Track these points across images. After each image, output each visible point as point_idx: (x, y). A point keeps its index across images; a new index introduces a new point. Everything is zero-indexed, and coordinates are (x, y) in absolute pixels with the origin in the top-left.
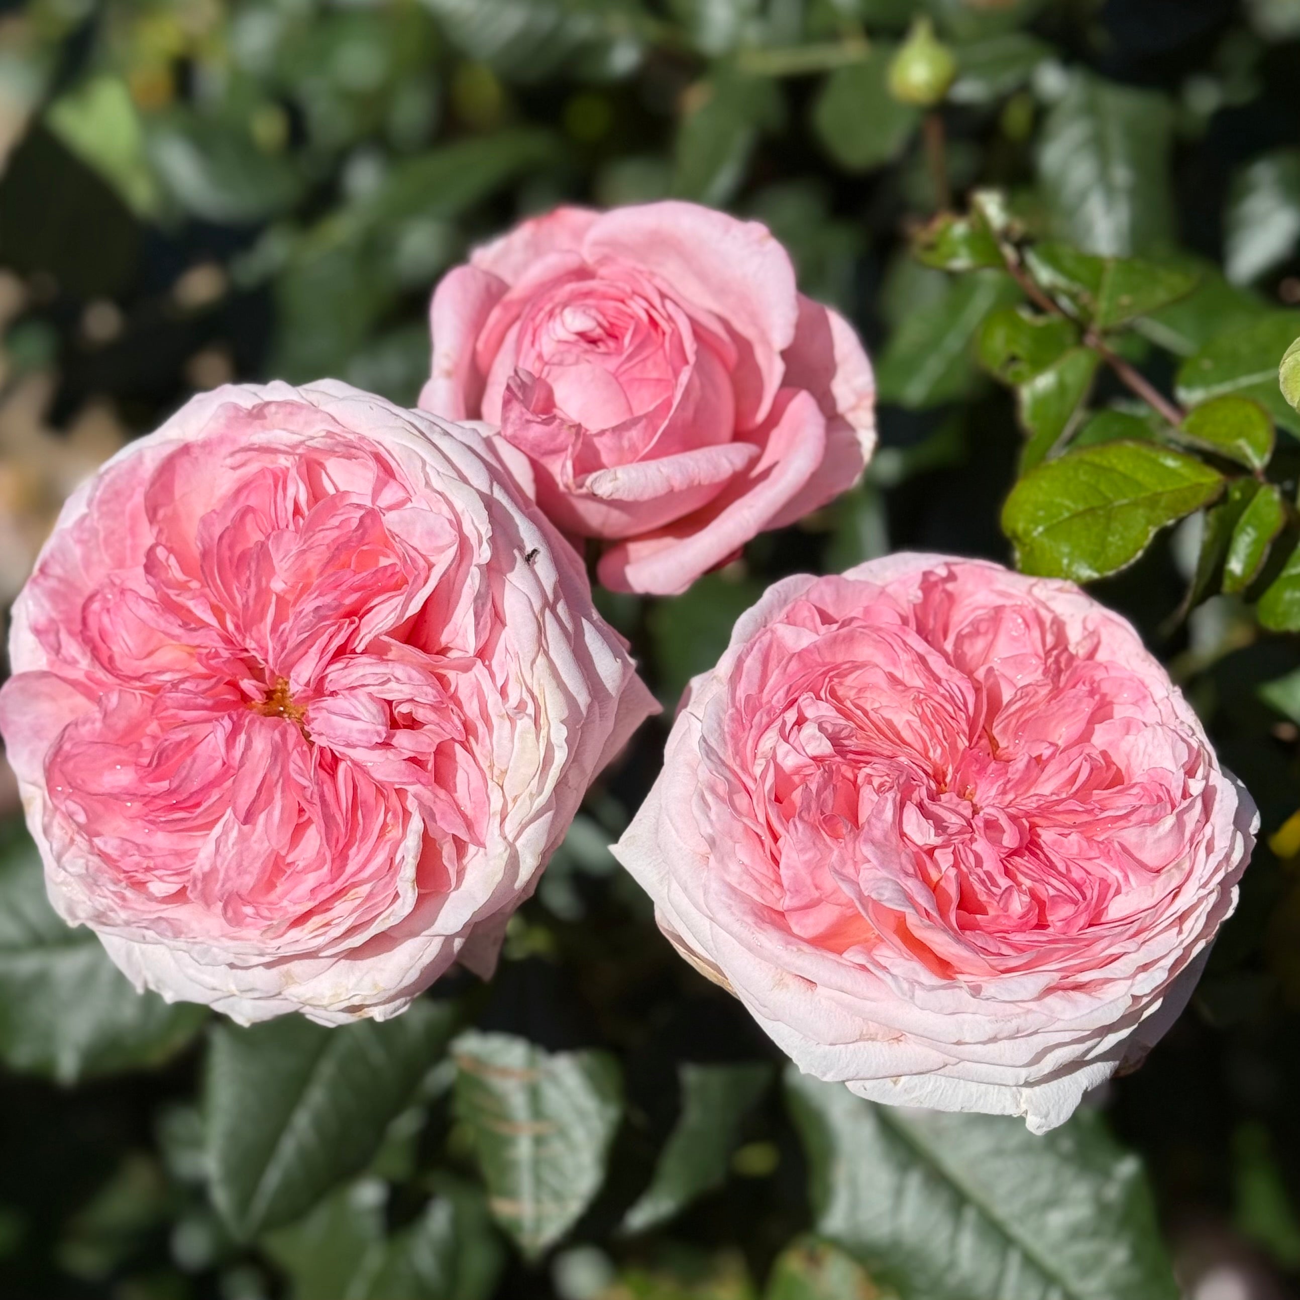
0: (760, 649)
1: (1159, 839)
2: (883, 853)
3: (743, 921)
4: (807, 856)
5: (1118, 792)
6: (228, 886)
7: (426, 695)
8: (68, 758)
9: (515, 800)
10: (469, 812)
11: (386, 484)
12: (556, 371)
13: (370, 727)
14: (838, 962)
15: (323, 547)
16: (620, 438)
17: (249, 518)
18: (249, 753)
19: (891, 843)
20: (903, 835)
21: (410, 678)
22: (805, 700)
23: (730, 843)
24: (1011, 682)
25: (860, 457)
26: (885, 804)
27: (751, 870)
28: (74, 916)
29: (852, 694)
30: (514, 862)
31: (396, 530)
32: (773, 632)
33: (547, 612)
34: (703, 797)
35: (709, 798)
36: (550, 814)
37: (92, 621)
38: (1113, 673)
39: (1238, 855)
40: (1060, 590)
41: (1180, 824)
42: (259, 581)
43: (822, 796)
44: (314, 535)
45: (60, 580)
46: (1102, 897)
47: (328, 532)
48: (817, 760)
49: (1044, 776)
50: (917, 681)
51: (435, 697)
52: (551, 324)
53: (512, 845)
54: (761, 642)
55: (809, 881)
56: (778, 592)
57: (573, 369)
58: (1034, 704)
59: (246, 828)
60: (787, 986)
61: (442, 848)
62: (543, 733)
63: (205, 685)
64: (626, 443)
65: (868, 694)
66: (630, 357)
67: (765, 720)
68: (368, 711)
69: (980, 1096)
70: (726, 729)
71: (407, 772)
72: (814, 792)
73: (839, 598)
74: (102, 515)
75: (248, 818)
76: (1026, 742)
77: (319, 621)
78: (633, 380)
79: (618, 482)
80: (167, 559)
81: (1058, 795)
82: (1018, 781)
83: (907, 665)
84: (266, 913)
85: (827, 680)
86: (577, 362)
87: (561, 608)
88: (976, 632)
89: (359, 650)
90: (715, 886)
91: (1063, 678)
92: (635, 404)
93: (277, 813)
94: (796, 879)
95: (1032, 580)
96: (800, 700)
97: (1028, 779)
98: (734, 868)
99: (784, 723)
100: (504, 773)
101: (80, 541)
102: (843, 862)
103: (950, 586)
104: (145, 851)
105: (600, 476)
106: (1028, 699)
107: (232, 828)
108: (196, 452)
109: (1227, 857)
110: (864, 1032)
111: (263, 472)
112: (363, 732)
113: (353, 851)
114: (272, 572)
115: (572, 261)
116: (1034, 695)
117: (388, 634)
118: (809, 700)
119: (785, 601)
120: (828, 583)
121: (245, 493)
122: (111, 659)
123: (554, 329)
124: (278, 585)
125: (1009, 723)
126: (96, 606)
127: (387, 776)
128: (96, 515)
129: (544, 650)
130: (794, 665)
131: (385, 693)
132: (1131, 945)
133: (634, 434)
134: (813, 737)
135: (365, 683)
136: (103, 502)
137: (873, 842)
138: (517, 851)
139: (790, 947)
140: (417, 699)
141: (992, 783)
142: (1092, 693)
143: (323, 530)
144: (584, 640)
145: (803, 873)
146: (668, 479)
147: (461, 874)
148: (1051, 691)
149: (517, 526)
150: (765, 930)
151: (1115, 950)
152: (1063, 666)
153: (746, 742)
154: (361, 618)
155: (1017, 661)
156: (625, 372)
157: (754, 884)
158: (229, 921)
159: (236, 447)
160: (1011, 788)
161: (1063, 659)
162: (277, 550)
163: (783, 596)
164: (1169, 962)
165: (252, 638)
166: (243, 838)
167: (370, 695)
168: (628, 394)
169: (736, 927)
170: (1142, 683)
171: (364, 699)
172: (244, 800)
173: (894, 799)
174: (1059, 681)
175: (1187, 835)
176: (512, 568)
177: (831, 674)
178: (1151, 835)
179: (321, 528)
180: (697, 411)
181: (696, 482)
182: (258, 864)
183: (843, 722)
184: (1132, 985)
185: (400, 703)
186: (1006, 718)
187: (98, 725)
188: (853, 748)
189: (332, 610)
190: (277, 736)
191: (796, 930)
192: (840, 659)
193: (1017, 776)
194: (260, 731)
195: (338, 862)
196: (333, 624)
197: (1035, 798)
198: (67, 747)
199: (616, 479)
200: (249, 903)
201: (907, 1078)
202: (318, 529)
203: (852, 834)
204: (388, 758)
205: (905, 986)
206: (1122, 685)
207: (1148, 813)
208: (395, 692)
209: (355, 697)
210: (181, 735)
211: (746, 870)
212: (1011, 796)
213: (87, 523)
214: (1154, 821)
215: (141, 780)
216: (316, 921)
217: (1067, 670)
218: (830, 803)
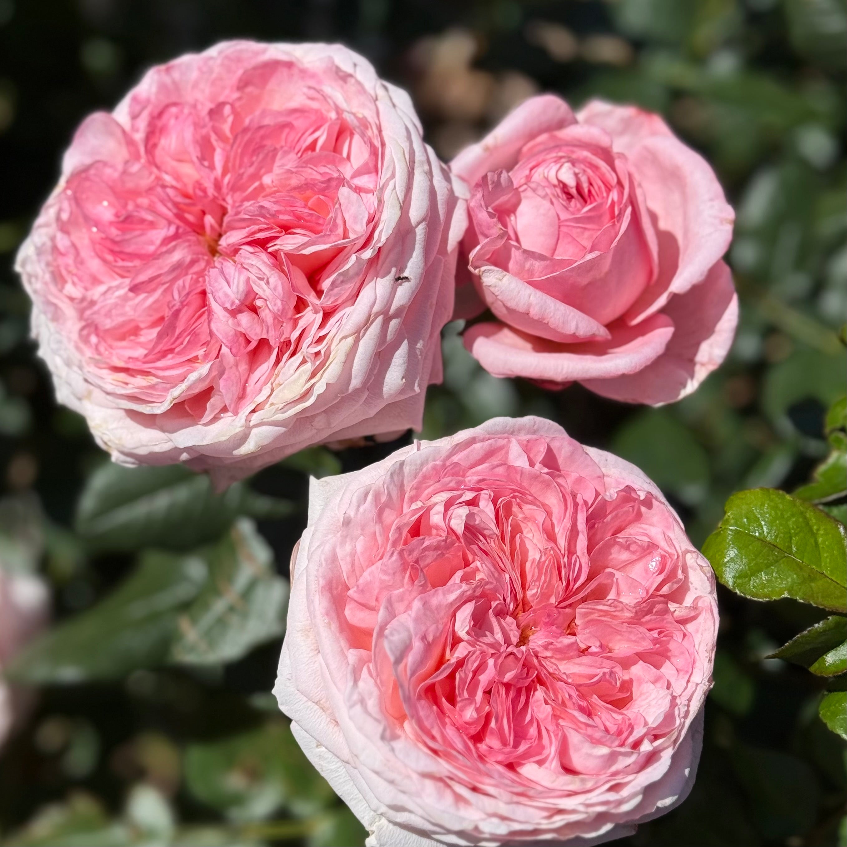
0: (491, 445)
1: (590, 755)
2: (425, 614)
3: (318, 580)
4: (385, 578)
5: (607, 708)
6: (95, 317)
7: (275, 305)
8: (87, 179)
9: (272, 404)
10: (249, 390)
11: (369, 172)
12: (529, 193)
13: (233, 296)
14: (342, 650)
15: (303, 179)
16: (526, 259)
17: (286, 130)
18: (167, 255)
19: (438, 613)
20: (454, 616)
21: (275, 289)
22: (485, 494)
23: (359, 532)
24: (618, 594)
25: (678, 394)
26: (457, 590)
27: (356, 558)
28: (23, 265)
29: (520, 516)
30: (243, 438)
31: (342, 200)
32: (509, 442)
33: (380, 319)
34: (366, 494)
35: (370, 497)
36: (282, 430)
37: (165, 117)
38: (686, 643)
39: (626, 807)
40: (701, 567)
41: (612, 757)
42: (260, 169)
43: (426, 553)
44: (305, 167)
45: (174, 83)
46: (526, 756)
47: (315, 173)
48: (451, 531)
49: (578, 660)
50: (562, 542)
51: (278, 310)
52: (552, 164)
53: (250, 428)
54: (496, 441)
55: (376, 592)
56: (535, 422)
57: (539, 199)
58: (615, 616)
59: (131, 294)
60: (308, 636)
61: (214, 396)
62: (313, 381)
63: (179, 199)
64: (527, 266)
65: (530, 524)
66: (577, 220)
67: (452, 484)
68: (238, 286)
69: (355, 799)
70: (424, 469)
71: (230, 338)
72: (424, 545)
73: (571, 457)
74: (222, 65)
75: (135, 289)
76: (590, 632)
77: (259, 216)
78: (568, 235)
79: (500, 282)
80: (228, 116)
81: (567, 677)
82: (557, 648)
83: (564, 528)
84: (102, 349)
85: (512, 495)
86: (544, 197)
87: (394, 324)
88: (627, 547)
89: (270, 250)
90: (328, 548)
91: (648, 618)
92: (559, 250)
93: (151, 300)
94: (368, 584)
95: (692, 549)
96: (483, 492)
97: (565, 653)
98: (348, 548)
99: (460, 496)
100: (280, 385)
101: (200, 69)
102: (401, 599)
103: (643, 509)
104: (79, 262)
105: (493, 271)
106: (614, 609)
107: (123, 288)
108: (295, 71)
109: (620, 803)
110: (321, 702)
111: (317, 111)
112: (226, 295)
113: (170, 356)
114: (270, 171)
115: (604, 141)
116: (619, 611)
117: (286, 254)
118: (487, 496)
119: (535, 432)
120: (570, 444)
121: (297, 115)
122: (155, 146)
123: (551, 168)
124: (267, 180)
125: (591, 613)
126: (174, 110)
127: (217, 330)
128: (219, 61)
129: (358, 336)
130: (500, 470)
131: (255, 284)
132: (506, 796)
133: (538, 265)
134: (461, 516)
135: (250, 269)
136: (227, 57)
137: (425, 604)
138: (250, 434)
139: (325, 617)
140: (268, 302)
141: (547, 637)
142: (655, 641)
143: (312, 169)
144: (395, 352)
145: (377, 585)
146: (530, 305)
147: (215, 419)
148: (631, 618)
149: (411, 257)
150: (323, 595)
151: (491, 790)
152: (655, 610)
153: (429, 486)
154: (286, 234)
155: (634, 584)
156: (568, 226)
157: (350, 566)
158: (80, 336)
159: (317, 87)
160: (552, 649)
161: (658, 607)
162: (281, 159)
163: (536, 427)
164: (517, 827)
165: (232, 196)
166: (125, 299)
167: (248, 279)
168: (560, 241)
169: (312, 578)
170: (694, 663)
171: (243, 278)
172: (143, 277)
173: (464, 592)
174: (644, 616)
175: (614, 769)
176: (383, 277)
177: (516, 494)
178: (587, 748)
179: (312, 166)
180: (590, 284)
181: (546, 321)
182: (121, 319)
183: (493, 526)
184: (483, 820)
185: (260, 298)
186: (591, 609)
187: (116, 175)
188: (480, 544)
189: (270, 215)
190: (188, 259)
191: (347, 612)
192: (533, 490)
193: (559, 646)
194: (183, 249)
195: (159, 355)
196: (267, 224)
197: (555, 667)
198: (92, 172)
199: (501, 280)
200: (97, 335)
201: (325, 750)
202: (309, 165)
203: (421, 588)
204: (227, 322)
205: (355, 697)
206: (683, 653)
207: (598, 735)
208: (262, 289)
209: (240, 273)
210: (149, 217)
211: (353, 554)
212: (548, 654)
213: (211, 63)
214: (596, 742)
215: (111, 223)
216: (122, 376)
217: (654, 615)
218: (428, 560)
